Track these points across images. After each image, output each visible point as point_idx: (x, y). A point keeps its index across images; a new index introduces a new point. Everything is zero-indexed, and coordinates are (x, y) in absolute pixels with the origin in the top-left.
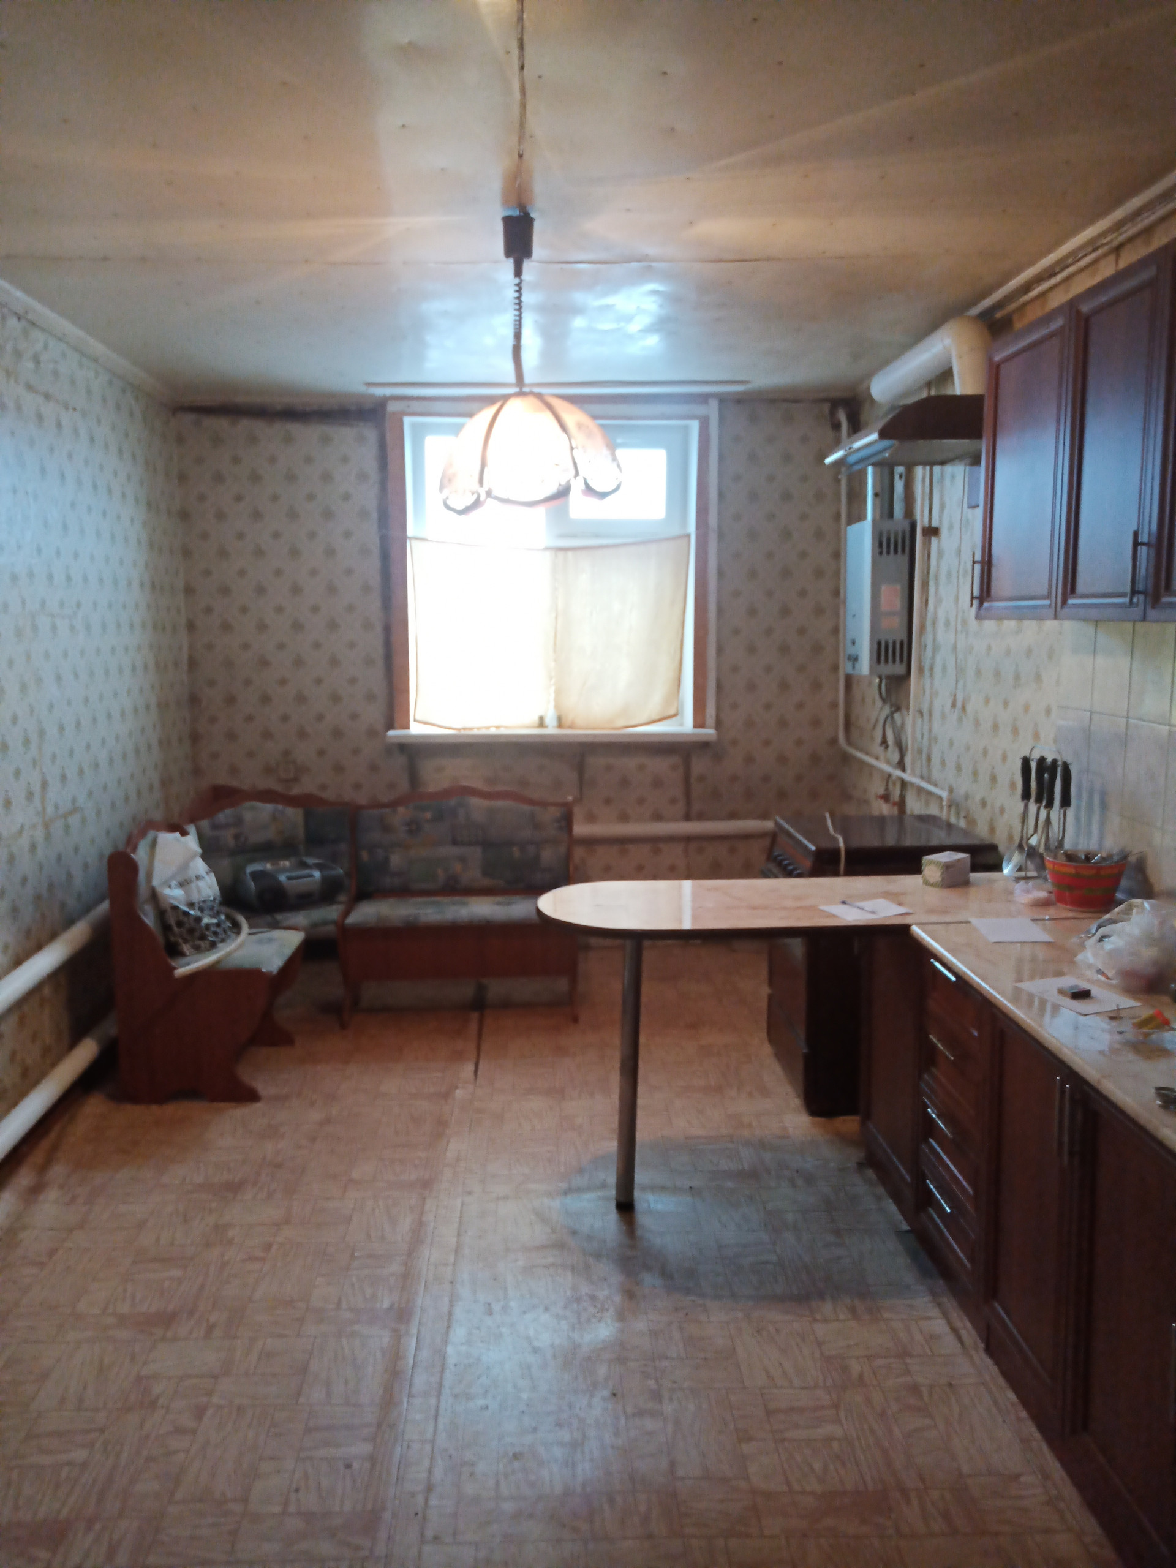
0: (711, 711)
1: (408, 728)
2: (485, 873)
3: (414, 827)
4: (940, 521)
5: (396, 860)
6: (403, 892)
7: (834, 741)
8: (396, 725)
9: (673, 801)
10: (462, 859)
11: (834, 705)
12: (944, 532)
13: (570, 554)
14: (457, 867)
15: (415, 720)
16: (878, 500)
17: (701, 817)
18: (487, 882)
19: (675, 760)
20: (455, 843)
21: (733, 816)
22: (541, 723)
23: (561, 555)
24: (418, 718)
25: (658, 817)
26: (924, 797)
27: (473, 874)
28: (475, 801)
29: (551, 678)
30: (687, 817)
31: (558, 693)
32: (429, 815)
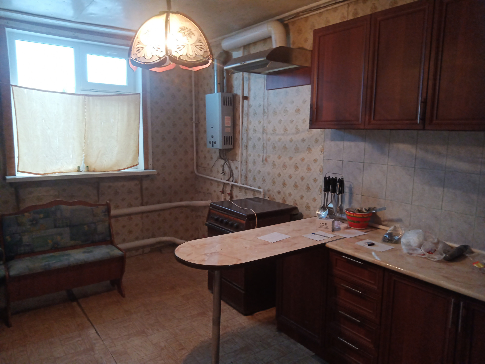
0: (150, 162)
1: (15, 175)
2: (72, 239)
3: (34, 222)
4: (249, 93)
5: (26, 239)
6: (32, 253)
7: (193, 172)
8: (8, 174)
9: (137, 198)
10: (60, 234)
11: (192, 159)
12: (251, 98)
13: (91, 97)
14: (59, 238)
15: (18, 171)
16: (219, 85)
17: (147, 204)
18: (73, 243)
19: (137, 182)
20: (55, 227)
21: (159, 202)
22: (79, 170)
23: (87, 97)
24: (19, 170)
25: (130, 206)
26: (243, 190)
27: (66, 240)
28: (63, 207)
29: (83, 150)
30: (142, 205)
31: (86, 156)
32: (42, 216)
